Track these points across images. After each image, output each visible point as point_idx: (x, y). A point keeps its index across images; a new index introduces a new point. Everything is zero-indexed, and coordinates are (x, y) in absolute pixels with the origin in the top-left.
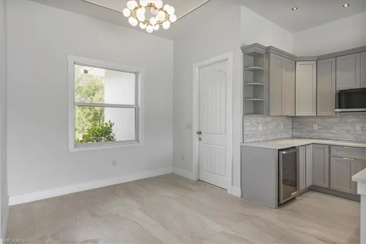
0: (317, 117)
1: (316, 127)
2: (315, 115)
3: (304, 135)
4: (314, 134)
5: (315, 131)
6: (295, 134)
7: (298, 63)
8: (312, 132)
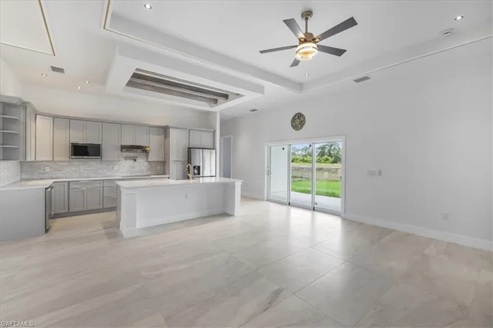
0: (53, 161)
1: (47, 169)
2: (51, 159)
3: (34, 177)
4: (46, 176)
5: (47, 173)
6: (23, 176)
7: (38, 117)
8: (44, 174)
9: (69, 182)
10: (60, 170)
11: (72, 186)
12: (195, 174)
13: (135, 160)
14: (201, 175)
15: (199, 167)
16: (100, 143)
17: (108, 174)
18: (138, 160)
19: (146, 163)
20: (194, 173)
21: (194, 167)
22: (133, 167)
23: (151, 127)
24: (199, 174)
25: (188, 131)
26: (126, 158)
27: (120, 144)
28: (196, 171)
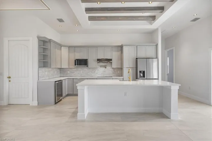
0: (69, 68)
3: (64, 76)
5: (69, 74)
6: (61, 75)
7: (62, 47)
8: (67, 74)
9: (73, 79)
10: (73, 73)
11: (75, 81)
12: (141, 77)
13: (106, 68)
14: (146, 78)
15: (144, 72)
16: (87, 58)
17: (93, 75)
18: (107, 67)
19: (111, 69)
20: (140, 75)
21: (140, 72)
22: (105, 72)
23: (112, 47)
24: (144, 76)
25: (135, 47)
26: (101, 66)
27: (97, 58)
28: (142, 75)
